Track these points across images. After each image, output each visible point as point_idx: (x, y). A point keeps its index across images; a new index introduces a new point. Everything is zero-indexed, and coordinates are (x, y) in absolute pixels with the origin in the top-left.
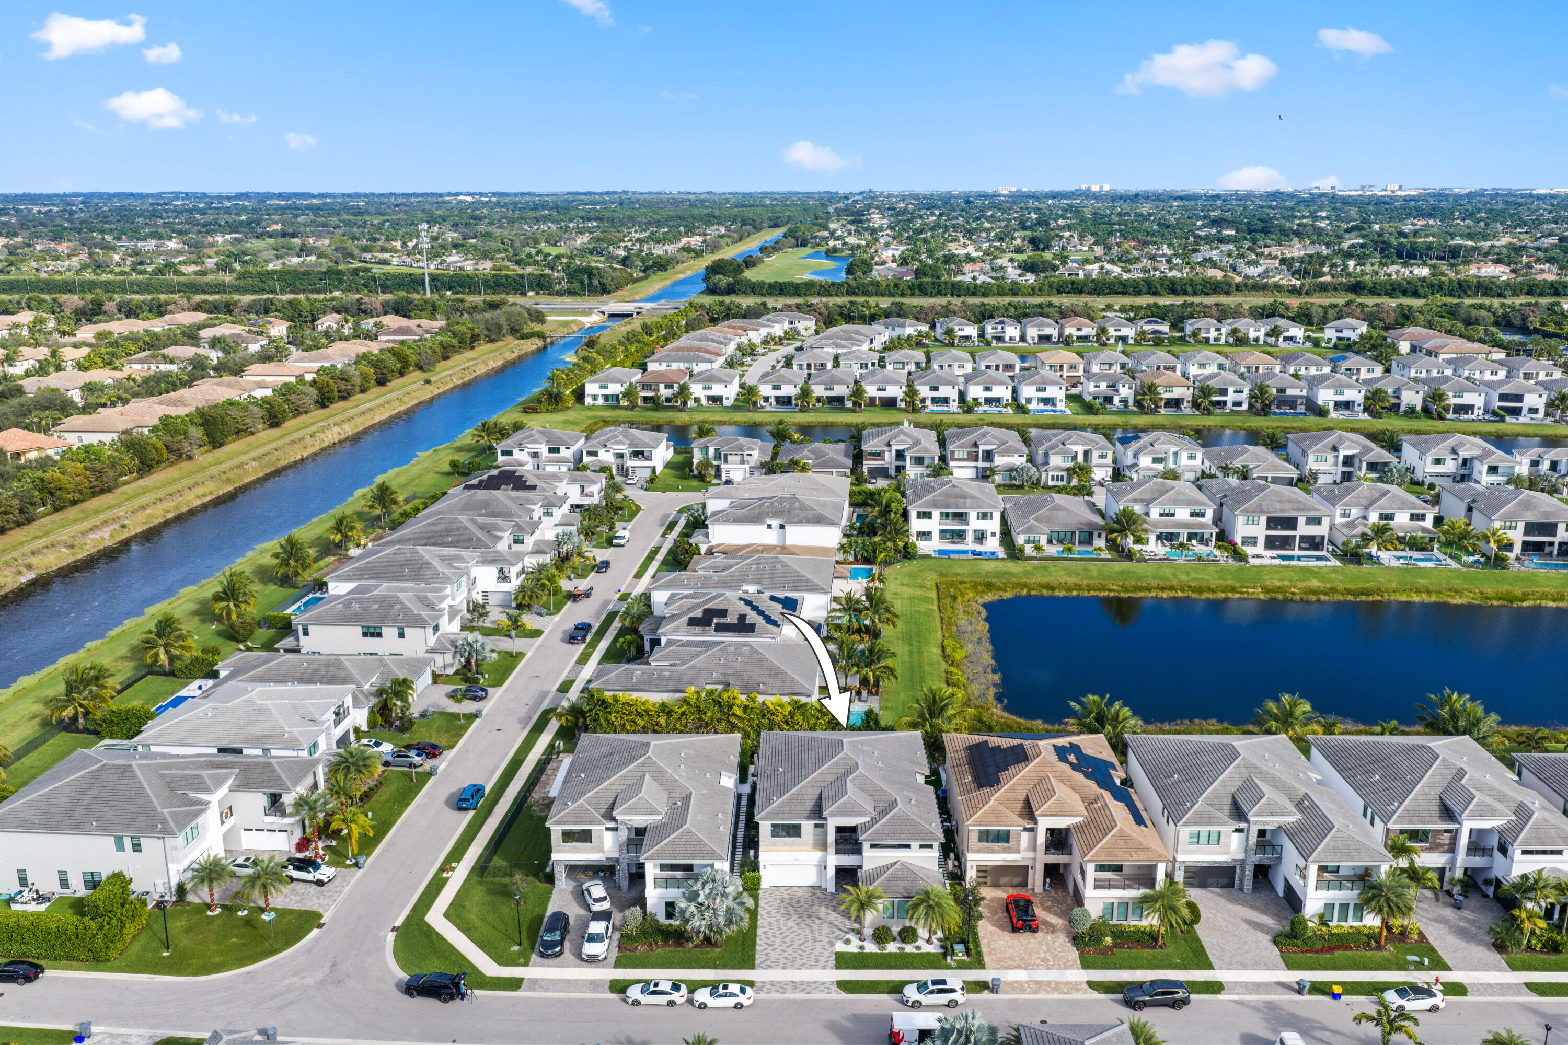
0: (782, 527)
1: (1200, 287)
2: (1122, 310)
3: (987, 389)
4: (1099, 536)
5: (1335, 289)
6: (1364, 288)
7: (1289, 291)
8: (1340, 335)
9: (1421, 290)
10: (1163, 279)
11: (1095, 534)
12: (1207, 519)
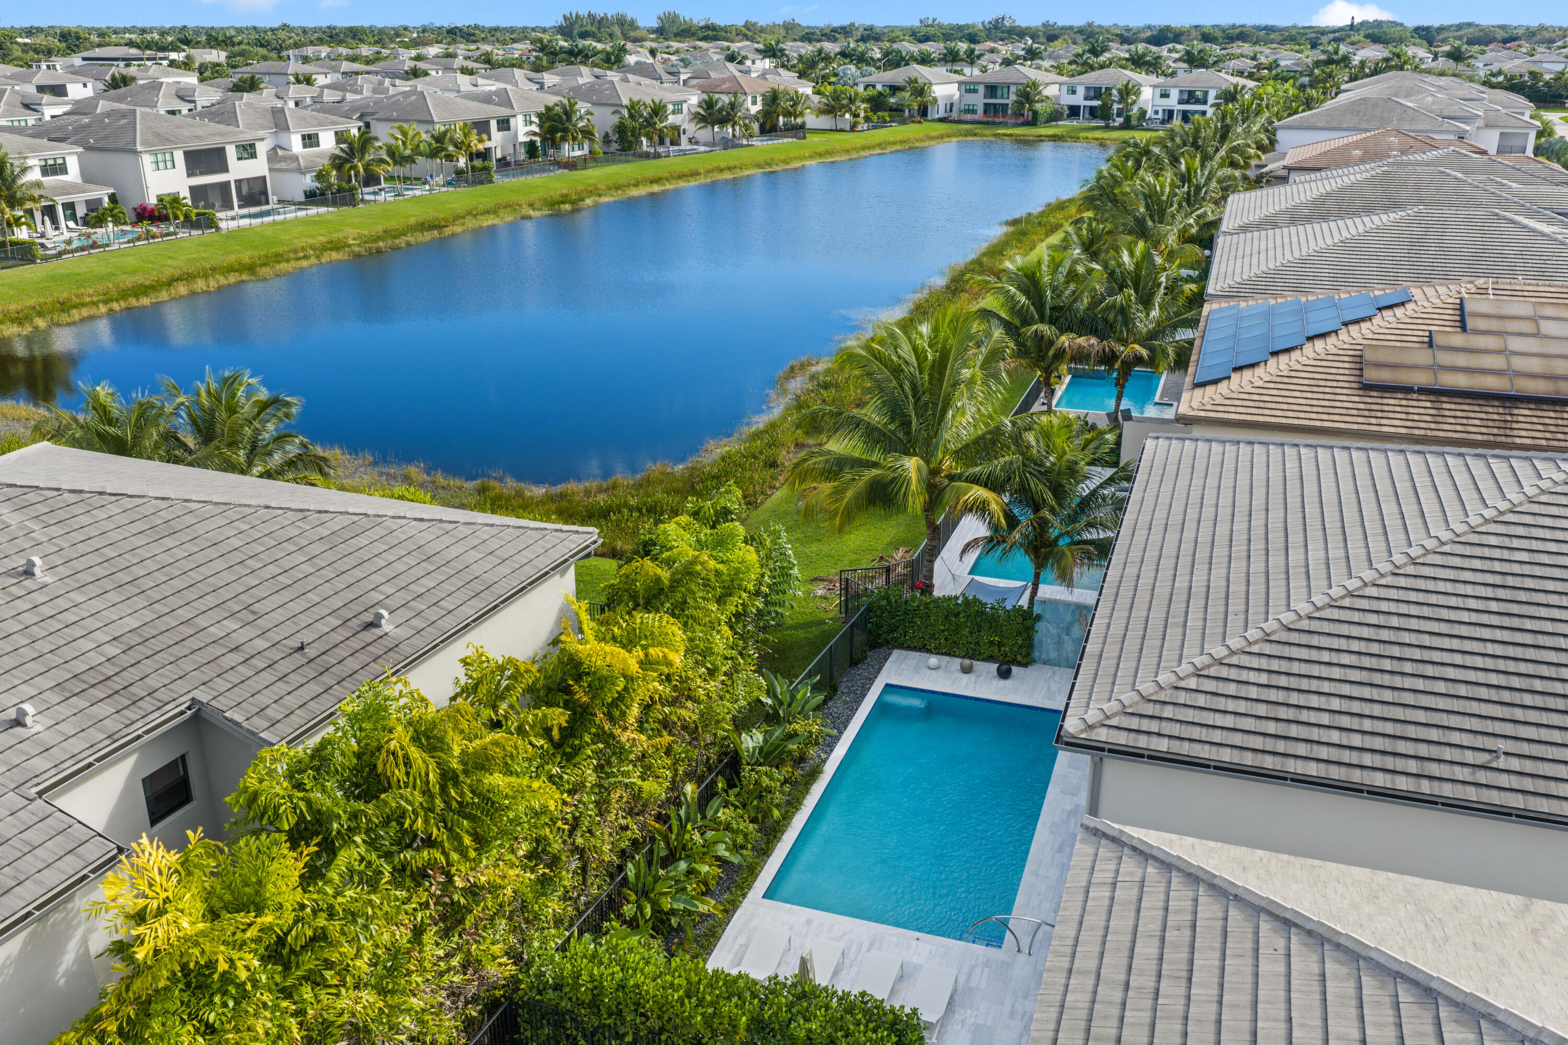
12: (74, 173)
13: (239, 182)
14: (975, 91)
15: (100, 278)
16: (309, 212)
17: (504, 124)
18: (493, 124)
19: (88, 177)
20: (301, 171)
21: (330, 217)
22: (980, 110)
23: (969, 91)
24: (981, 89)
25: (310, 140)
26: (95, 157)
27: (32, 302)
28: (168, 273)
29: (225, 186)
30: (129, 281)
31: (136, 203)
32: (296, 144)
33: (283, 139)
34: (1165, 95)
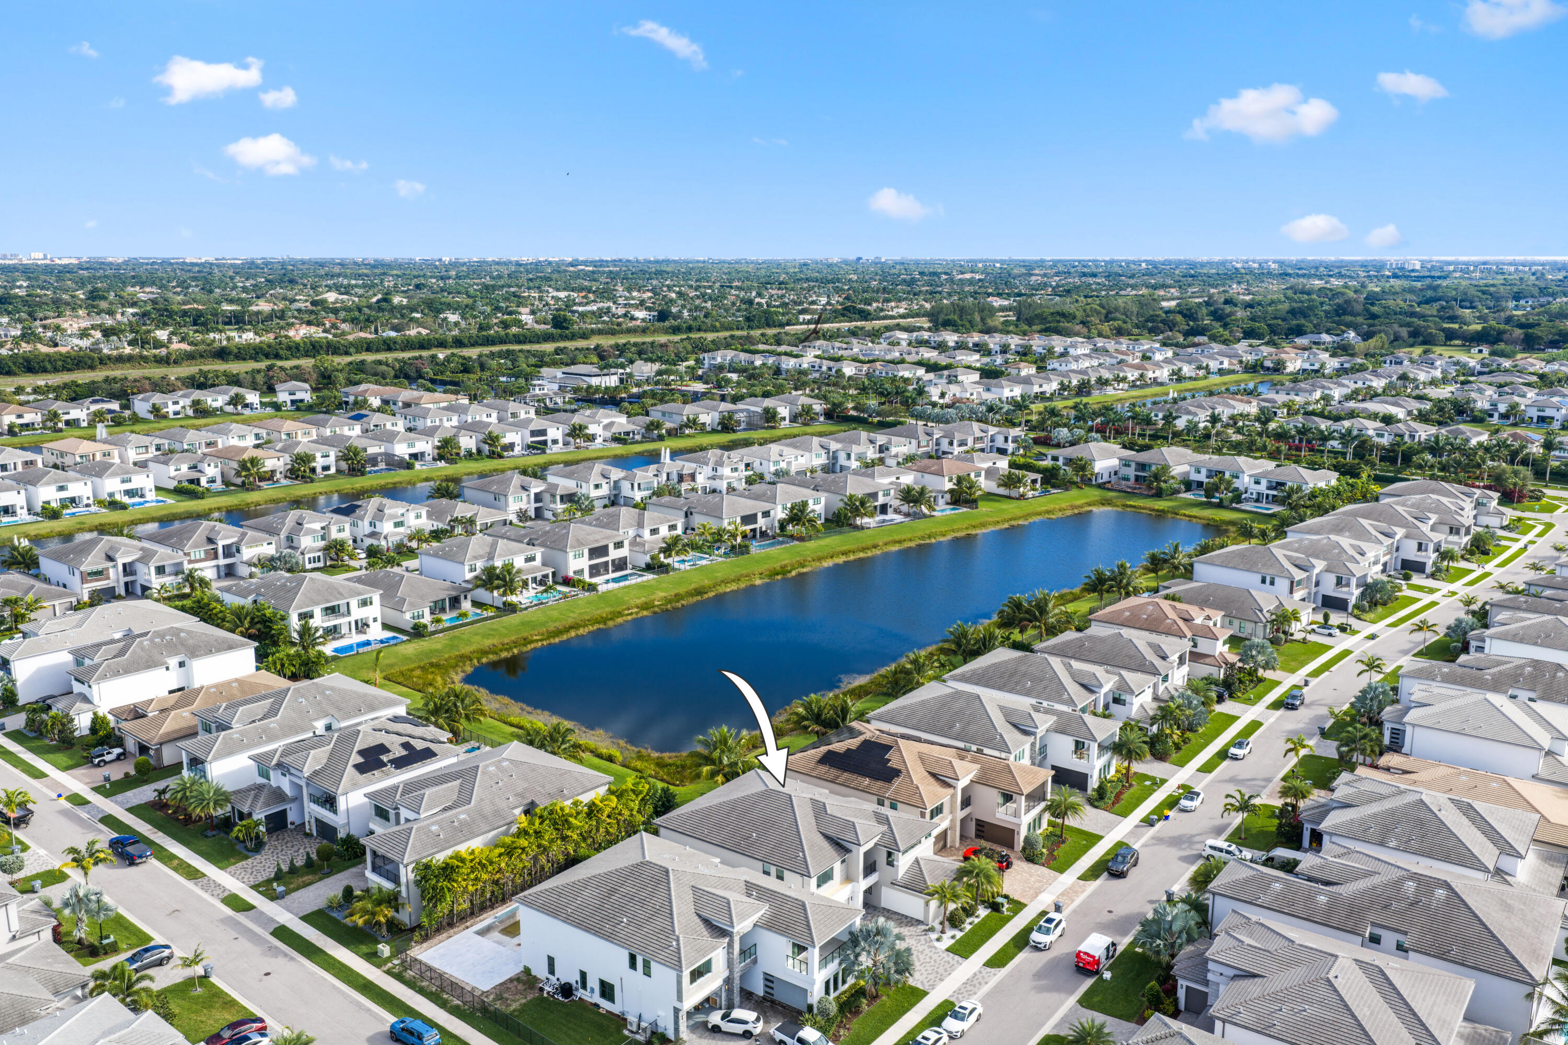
0: (182, 664)
1: (60, 363)
2: (36, 391)
3: (61, 488)
4: (466, 597)
5: (202, 356)
6: (230, 353)
7: (156, 361)
8: (293, 397)
9: (281, 352)
10: (14, 357)
11: (462, 597)
12: (538, 562)
13: (613, 561)
14: (1129, 466)
15: (543, 624)
16: (644, 578)
17: (766, 514)
18: (760, 515)
19: (545, 564)
20: (645, 553)
21: (653, 583)
22: (1133, 479)
23: (1125, 465)
24: (1133, 465)
25: (654, 531)
26: (549, 551)
27: (513, 638)
28: (570, 621)
29: (606, 563)
30: (552, 627)
31: (563, 574)
32: (646, 534)
33: (640, 532)
34: (1257, 483)
